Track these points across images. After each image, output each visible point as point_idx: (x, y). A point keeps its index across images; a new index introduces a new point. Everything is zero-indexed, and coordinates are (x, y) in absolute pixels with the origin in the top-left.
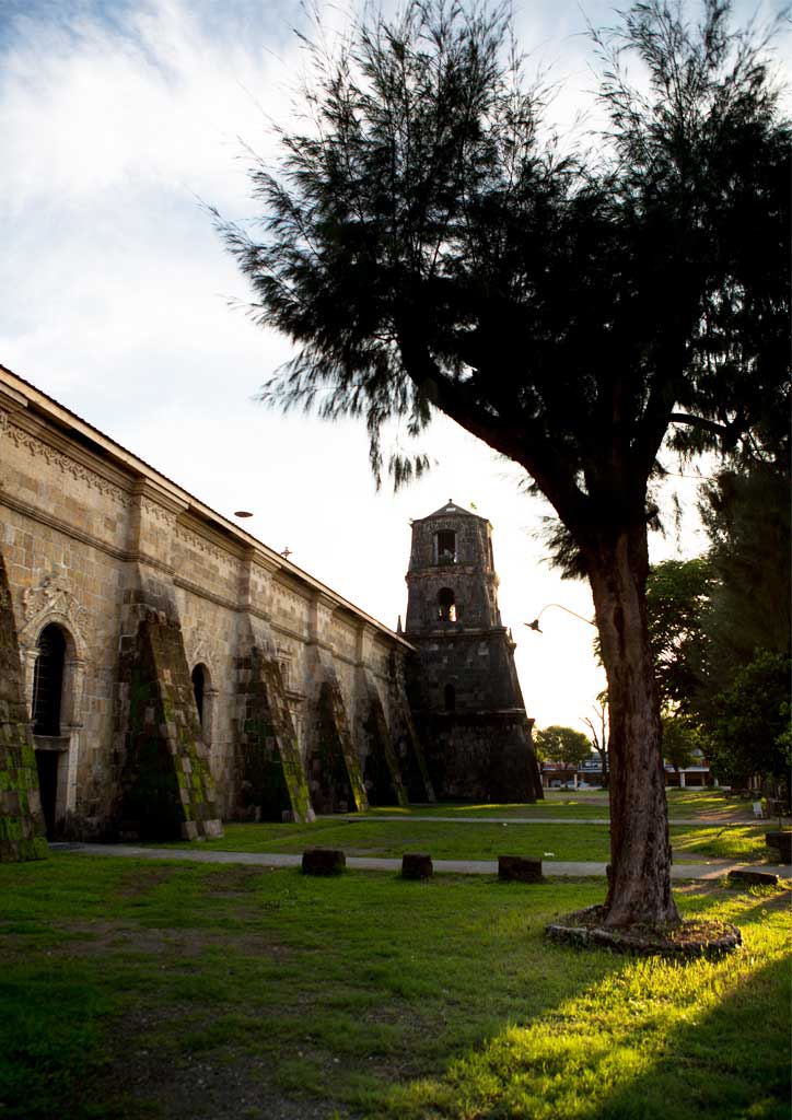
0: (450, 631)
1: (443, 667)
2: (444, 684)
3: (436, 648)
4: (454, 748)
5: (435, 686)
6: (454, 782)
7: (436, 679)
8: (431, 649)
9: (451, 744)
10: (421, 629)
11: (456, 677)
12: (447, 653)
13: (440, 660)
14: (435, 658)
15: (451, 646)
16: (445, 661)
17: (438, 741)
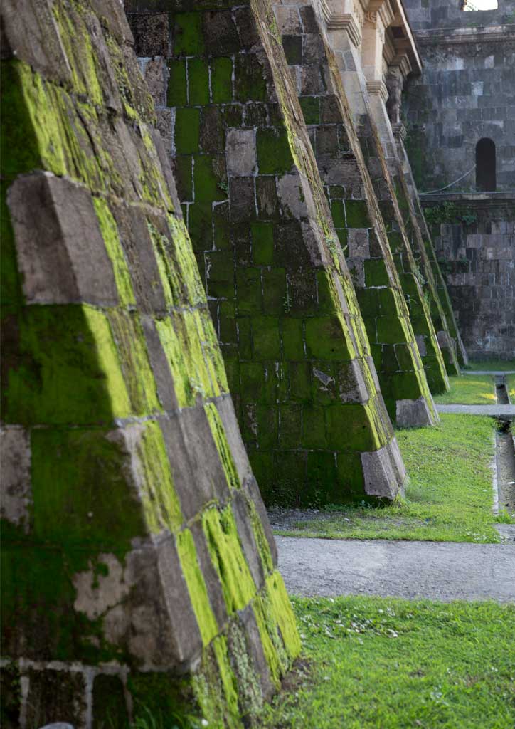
0: (488, 30)
1: (474, 104)
2: (476, 139)
3: (459, 65)
4: (497, 262)
5: (457, 142)
6: (495, 327)
7: (458, 128)
8: (449, 68)
9: (490, 256)
10: (427, 26)
11: (500, 124)
12: (481, 74)
13: (467, 90)
14: (459, 85)
15: (490, 61)
16: (478, 91)
17: (463, 252)
